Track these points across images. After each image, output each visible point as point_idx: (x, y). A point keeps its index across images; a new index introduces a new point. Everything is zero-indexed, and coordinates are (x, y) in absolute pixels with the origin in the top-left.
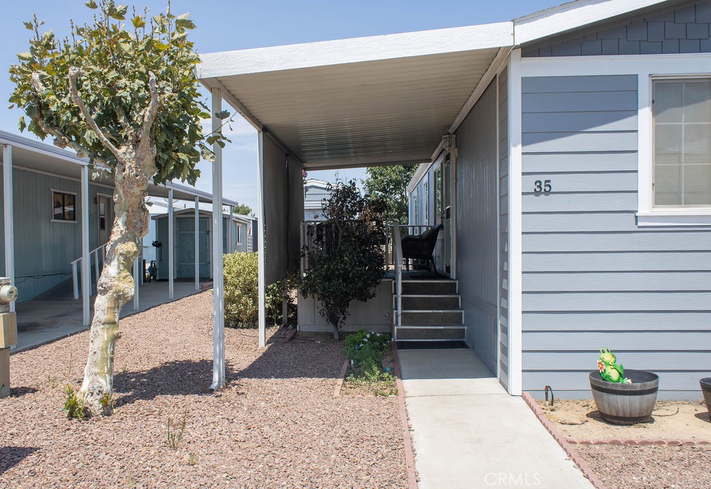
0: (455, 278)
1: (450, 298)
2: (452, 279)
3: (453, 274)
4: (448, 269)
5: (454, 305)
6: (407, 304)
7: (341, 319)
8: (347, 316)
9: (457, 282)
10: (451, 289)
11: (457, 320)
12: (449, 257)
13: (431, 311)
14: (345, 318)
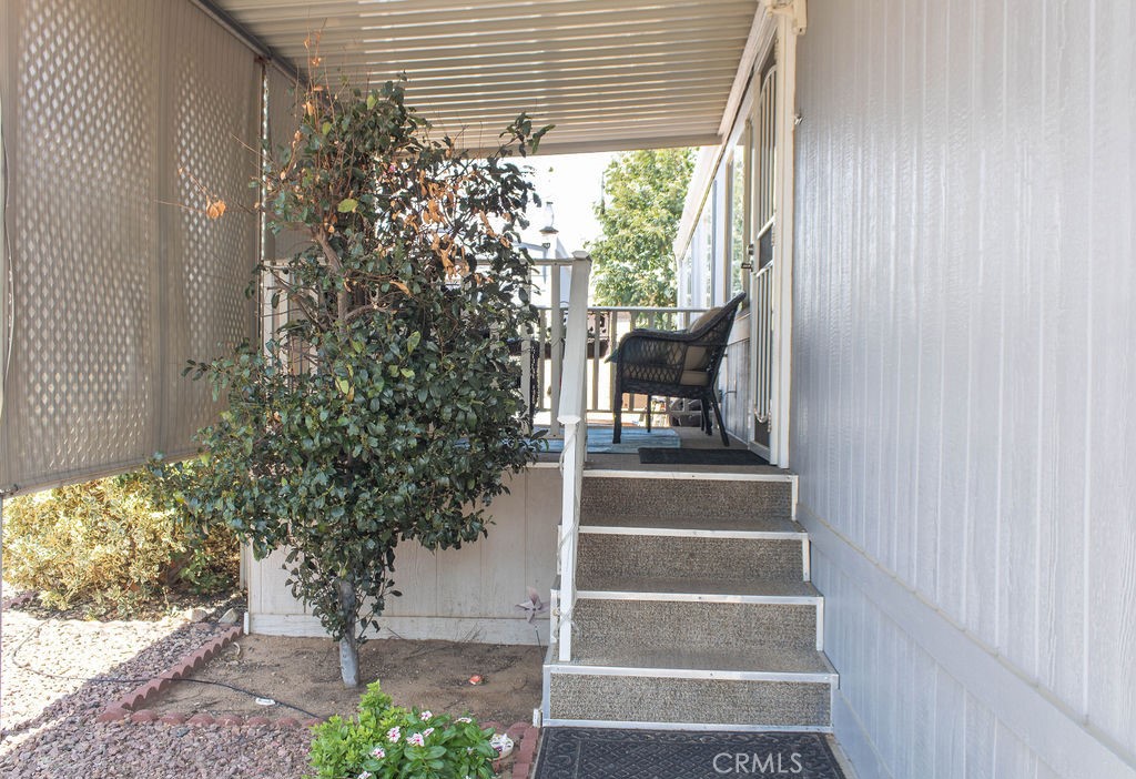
0: (784, 464)
1: (771, 542)
2: (775, 469)
3: (779, 452)
4: (763, 430)
5: (783, 572)
6: (598, 565)
7: (365, 610)
8: (388, 598)
9: (794, 479)
10: (771, 507)
11: (797, 639)
12: (765, 393)
13: (694, 598)
14: (378, 608)
